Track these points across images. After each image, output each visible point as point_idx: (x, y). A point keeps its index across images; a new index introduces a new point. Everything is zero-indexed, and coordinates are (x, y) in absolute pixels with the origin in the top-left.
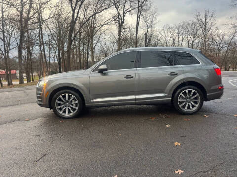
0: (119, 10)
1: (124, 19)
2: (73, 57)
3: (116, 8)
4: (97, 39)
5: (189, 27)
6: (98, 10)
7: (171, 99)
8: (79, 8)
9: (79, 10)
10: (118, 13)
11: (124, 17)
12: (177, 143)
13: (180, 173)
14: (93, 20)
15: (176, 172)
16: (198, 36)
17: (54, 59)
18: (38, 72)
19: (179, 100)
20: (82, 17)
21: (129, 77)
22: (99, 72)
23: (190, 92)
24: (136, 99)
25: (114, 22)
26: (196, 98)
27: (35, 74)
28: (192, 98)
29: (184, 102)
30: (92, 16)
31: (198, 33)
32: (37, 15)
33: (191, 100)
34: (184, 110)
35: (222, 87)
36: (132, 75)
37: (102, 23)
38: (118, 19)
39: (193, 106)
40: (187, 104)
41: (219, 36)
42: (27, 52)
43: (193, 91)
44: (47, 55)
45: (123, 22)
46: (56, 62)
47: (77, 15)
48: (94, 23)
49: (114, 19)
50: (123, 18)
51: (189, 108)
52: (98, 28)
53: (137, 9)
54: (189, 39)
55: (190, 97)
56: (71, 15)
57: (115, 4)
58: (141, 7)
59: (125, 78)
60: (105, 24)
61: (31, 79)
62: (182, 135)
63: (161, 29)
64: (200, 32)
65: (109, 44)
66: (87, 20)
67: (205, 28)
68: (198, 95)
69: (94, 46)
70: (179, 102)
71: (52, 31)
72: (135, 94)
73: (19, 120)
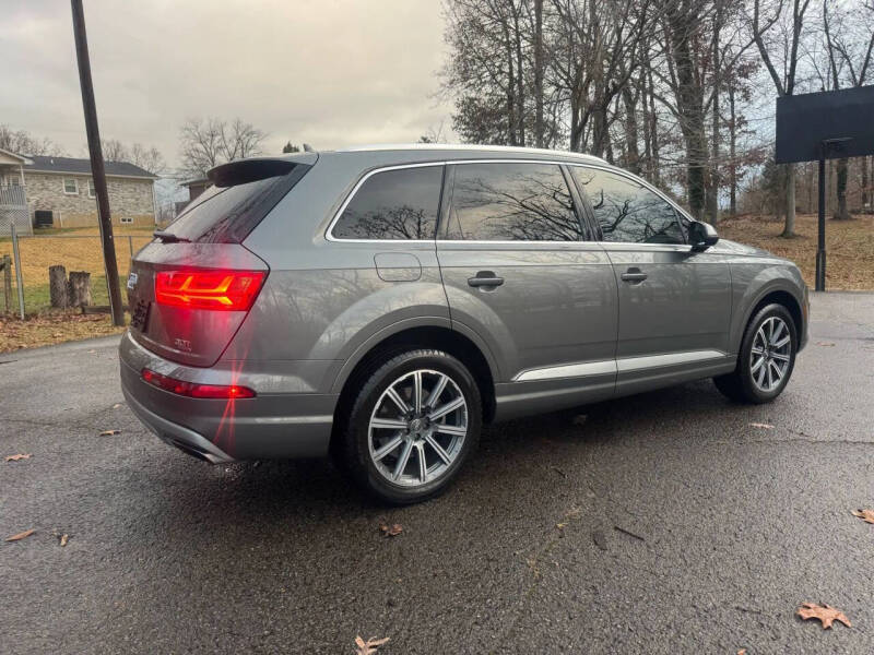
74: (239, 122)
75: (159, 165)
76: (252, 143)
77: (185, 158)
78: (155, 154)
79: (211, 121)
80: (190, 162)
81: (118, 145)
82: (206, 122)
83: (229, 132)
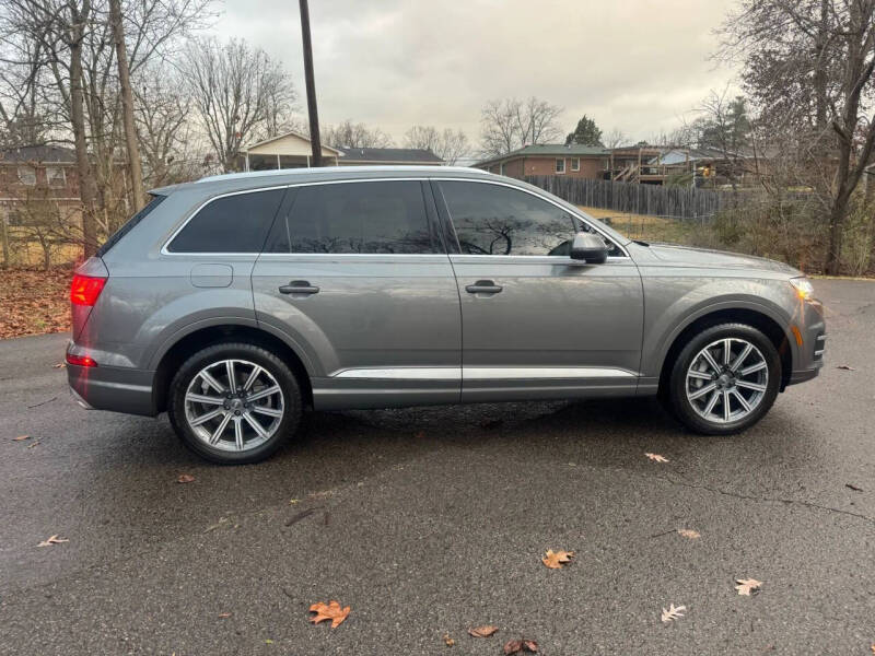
74: (534, 100)
75: (464, 148)
76: (546, 120)
77: (484, 140)
78: (462, 137)
79: (508, 101)
80: (488, 143)
81: (433, 131)
82: (504, 105)
83: (524, 110)
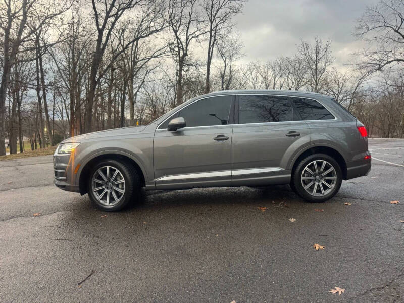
0: (178, 34)
1: (187, 50)
2: (96, 110)
3: (173, 29)
4: (140, 81)
5: (290, 67)
6: (142, 32)
7: (290, 175)
8: (110, 27)
9: (110, 30)
10: (178, 38)
11: (187, 46)
12: (317, 246)
13: (340, 293)
14: (134, 49)
15: (334, 292)
16: (305, 80)
17: (62, 114)
18: (30, 135)
19: (302, 178)
20: (116, 43)
21: (221, 138)
22: (170, 130)
23: (319, 164)
24: (232, 177)
25: (169, 53)
26: (330, 175)
27: (25, 139)
28: (323, 174)
29: (311, 181)
30: (133, 42)
31: (305, 76)
32: (34, 37)
33: (322, 177)
34: (312, 194)
35: (369, 157)
36: (226, 135)
37: (149, 55)
38: (177, 49)
39: (325, 188)
40: (316, 184)
41: (337, 82)
42: (12, 100)
43: (325, 162)
44: (50, 107)
45: (185, 54)
46: (65, 118)
47: (107, 39)
48: (136, 54)
49: (171, 49)
50: (185, 47)
51: (319, 191)
52: (142, 62)
53: (209, 34)
54: (291, 84)
55: (320, 173)
56: (97, 37)
57: (173, 24)
58: (216, 31)
59: (215, 140)
60: (155, 57)
61: (18, 149)
62: (321, 234)
63: (247, 68)
64: (308, 75)
65: (159, 90)
66: (124, 49)
67: (316, 69)
68: (332, 169)
69: (135, 92)
70: (303, 181)
71: (60, 65)
72: (232, 168)
73: (21, 216)
